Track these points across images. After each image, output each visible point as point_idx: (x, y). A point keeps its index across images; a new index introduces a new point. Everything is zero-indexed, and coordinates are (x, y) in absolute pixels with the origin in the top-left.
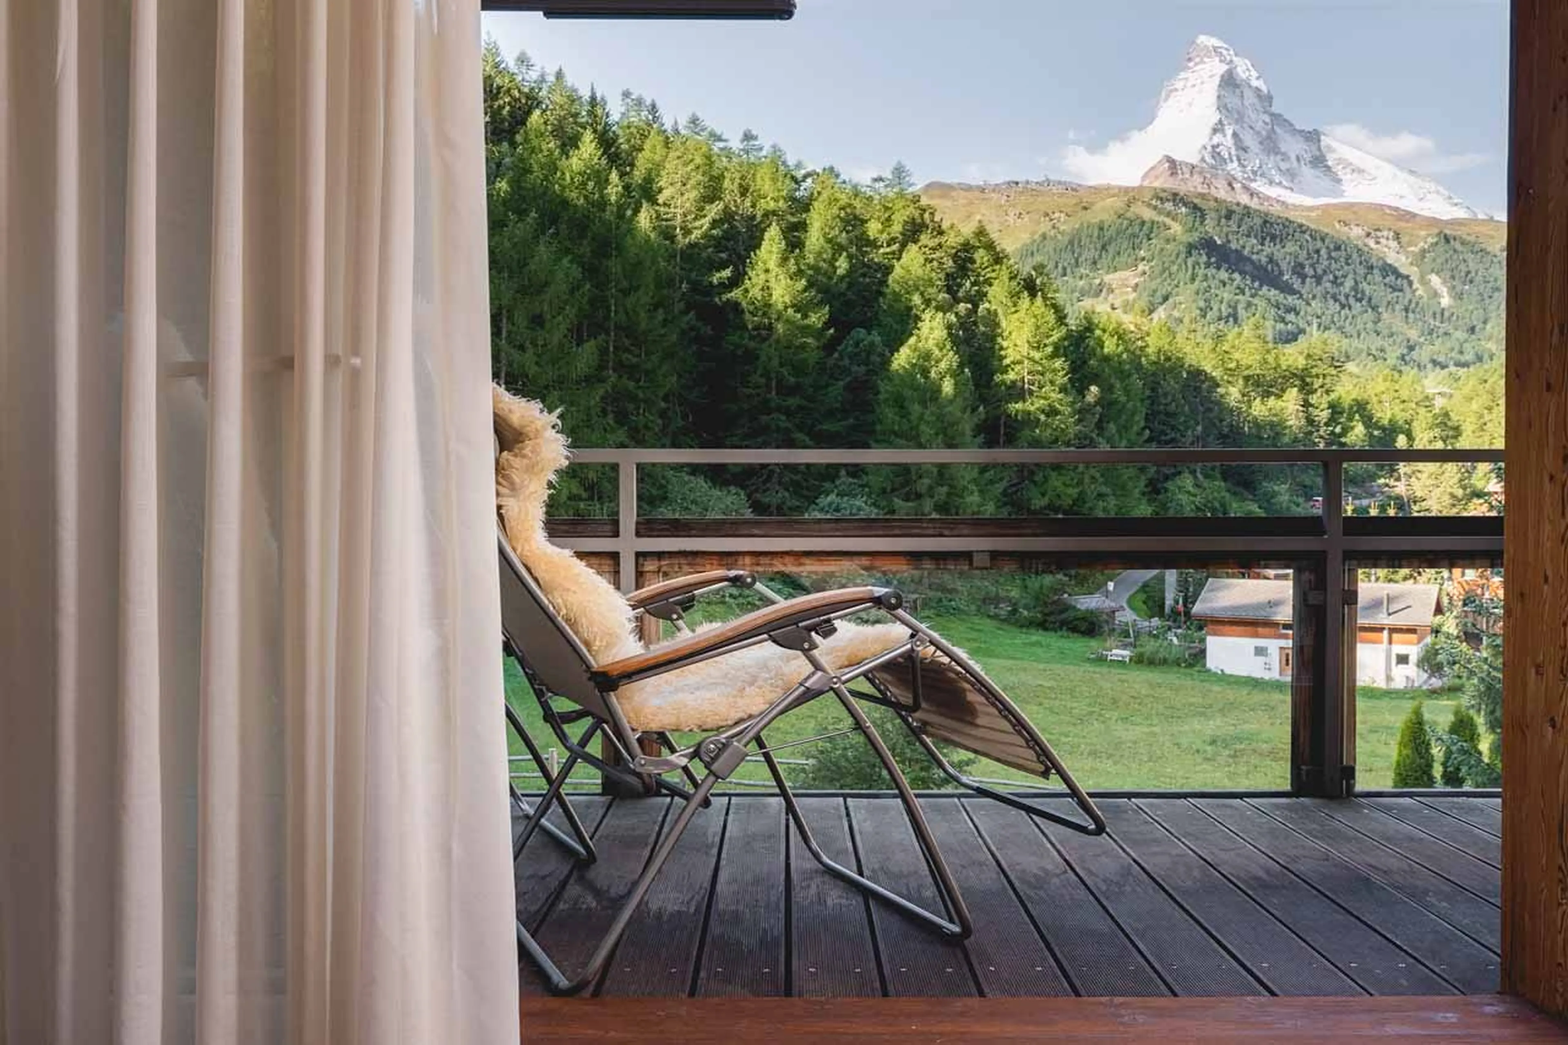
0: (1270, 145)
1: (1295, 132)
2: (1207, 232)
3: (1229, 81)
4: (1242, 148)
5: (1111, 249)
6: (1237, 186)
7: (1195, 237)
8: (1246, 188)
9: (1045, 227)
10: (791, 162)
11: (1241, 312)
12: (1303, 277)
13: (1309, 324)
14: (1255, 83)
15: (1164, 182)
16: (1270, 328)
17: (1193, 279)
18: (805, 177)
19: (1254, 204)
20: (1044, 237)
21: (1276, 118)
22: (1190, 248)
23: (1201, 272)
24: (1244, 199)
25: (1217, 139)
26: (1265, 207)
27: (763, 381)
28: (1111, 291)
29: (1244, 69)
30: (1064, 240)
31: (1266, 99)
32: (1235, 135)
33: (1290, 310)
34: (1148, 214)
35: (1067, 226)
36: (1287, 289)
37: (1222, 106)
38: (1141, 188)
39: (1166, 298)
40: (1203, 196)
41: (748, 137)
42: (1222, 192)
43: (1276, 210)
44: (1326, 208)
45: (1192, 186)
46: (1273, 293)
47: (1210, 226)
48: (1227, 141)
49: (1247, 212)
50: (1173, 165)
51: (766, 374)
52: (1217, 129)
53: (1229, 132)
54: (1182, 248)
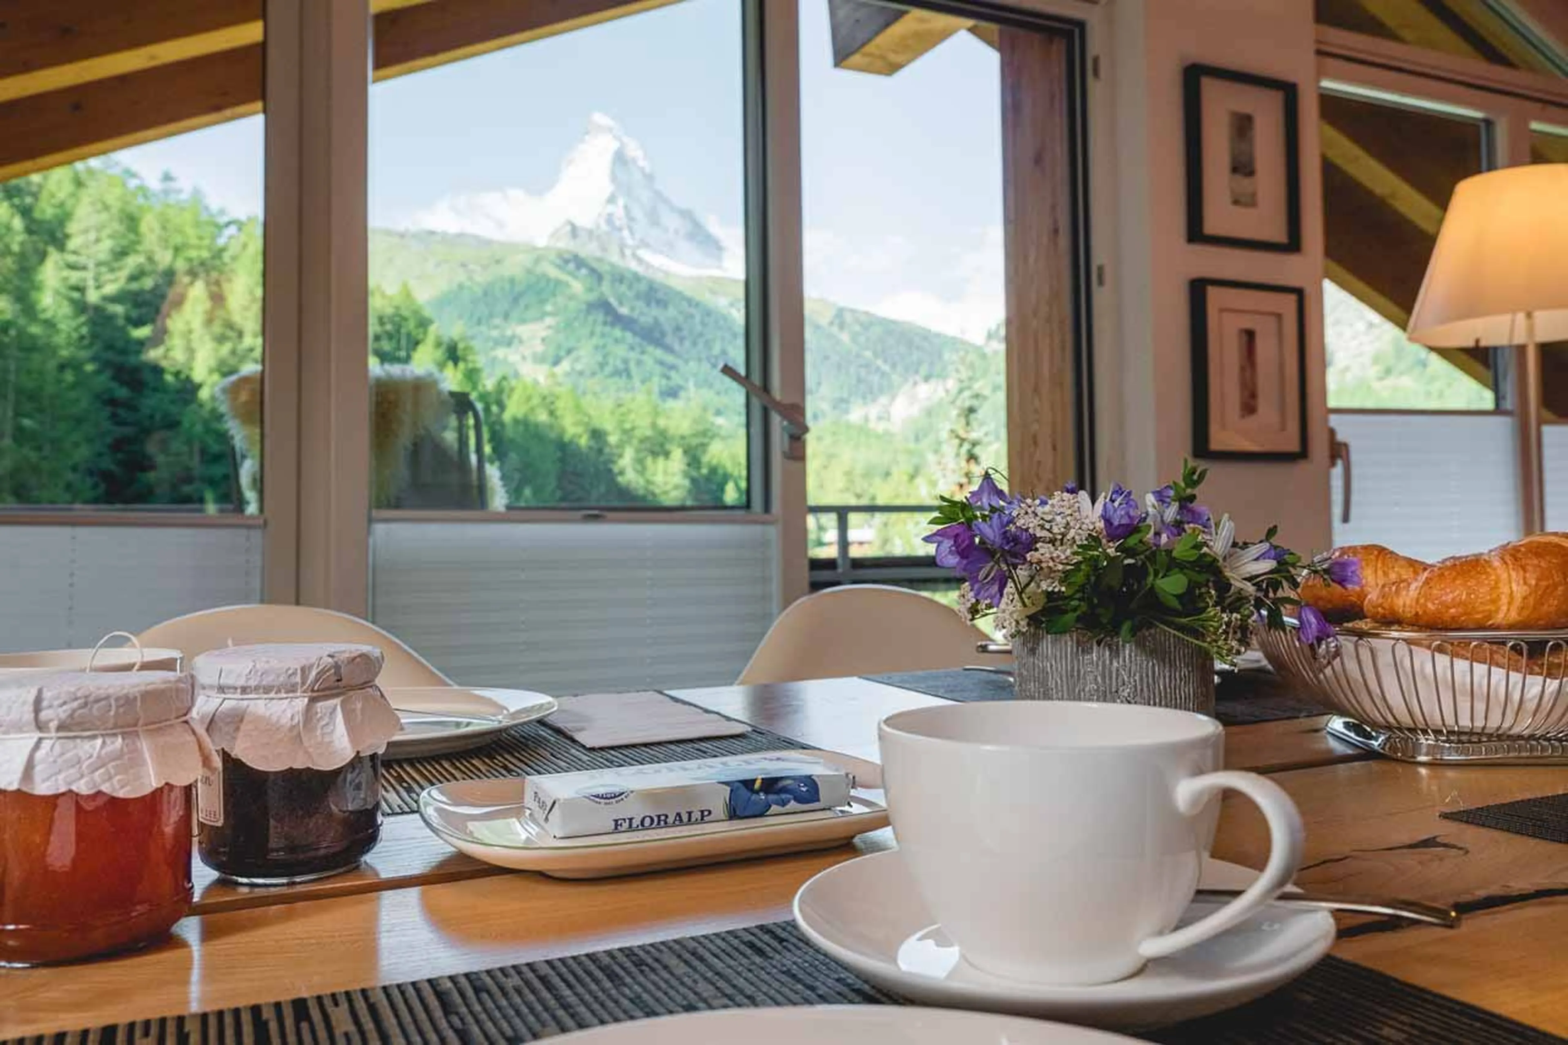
0: (654, 220)
1: (673, 209)
2: (602, 294)
3: (620, 159)
4: (631, 218)
5: (522, 303)
6: (628, 252)
7: (592, 297)
8: (634, 255)
9: (461, 277)
10: (214, 207)
11: (632, 366)
12: (682, 340)
13: (687, 380)
14: (641, 163)
15: (565, 244)
16: (657, 383)
17: (592, 334)
18: (228, 224)
19: (640, 270)
20: (461, 287)
21: (658, 195)
22: (591, 307)
23: (599, 329)
24: (634, 266)
25: (610, 208)
26: (650, 274)
27: (185, 449)
28: (521, 341)
29: (634, 150)
30: (479, 291)
31: (650, 178)
32: (626, 207)
33: (672, 367)
34: (554, 273)
35: (481, 278)
36: (669, 349)
37: (614, 179)
38: (546, 248)
39: (569, 352)
40: (600, 260)
41: (167, 178)
42: (614, 258)
43: (659, 277)
44: (699, 279)
45: (589, 250)
46: (659, 353)
47: (606, 288)
48: (618, 210)
49: (637, 278)
50: (574, 231)
51: (189, 442)
52: (611, 200)
53: (621, 202)
54: (584, 307)
